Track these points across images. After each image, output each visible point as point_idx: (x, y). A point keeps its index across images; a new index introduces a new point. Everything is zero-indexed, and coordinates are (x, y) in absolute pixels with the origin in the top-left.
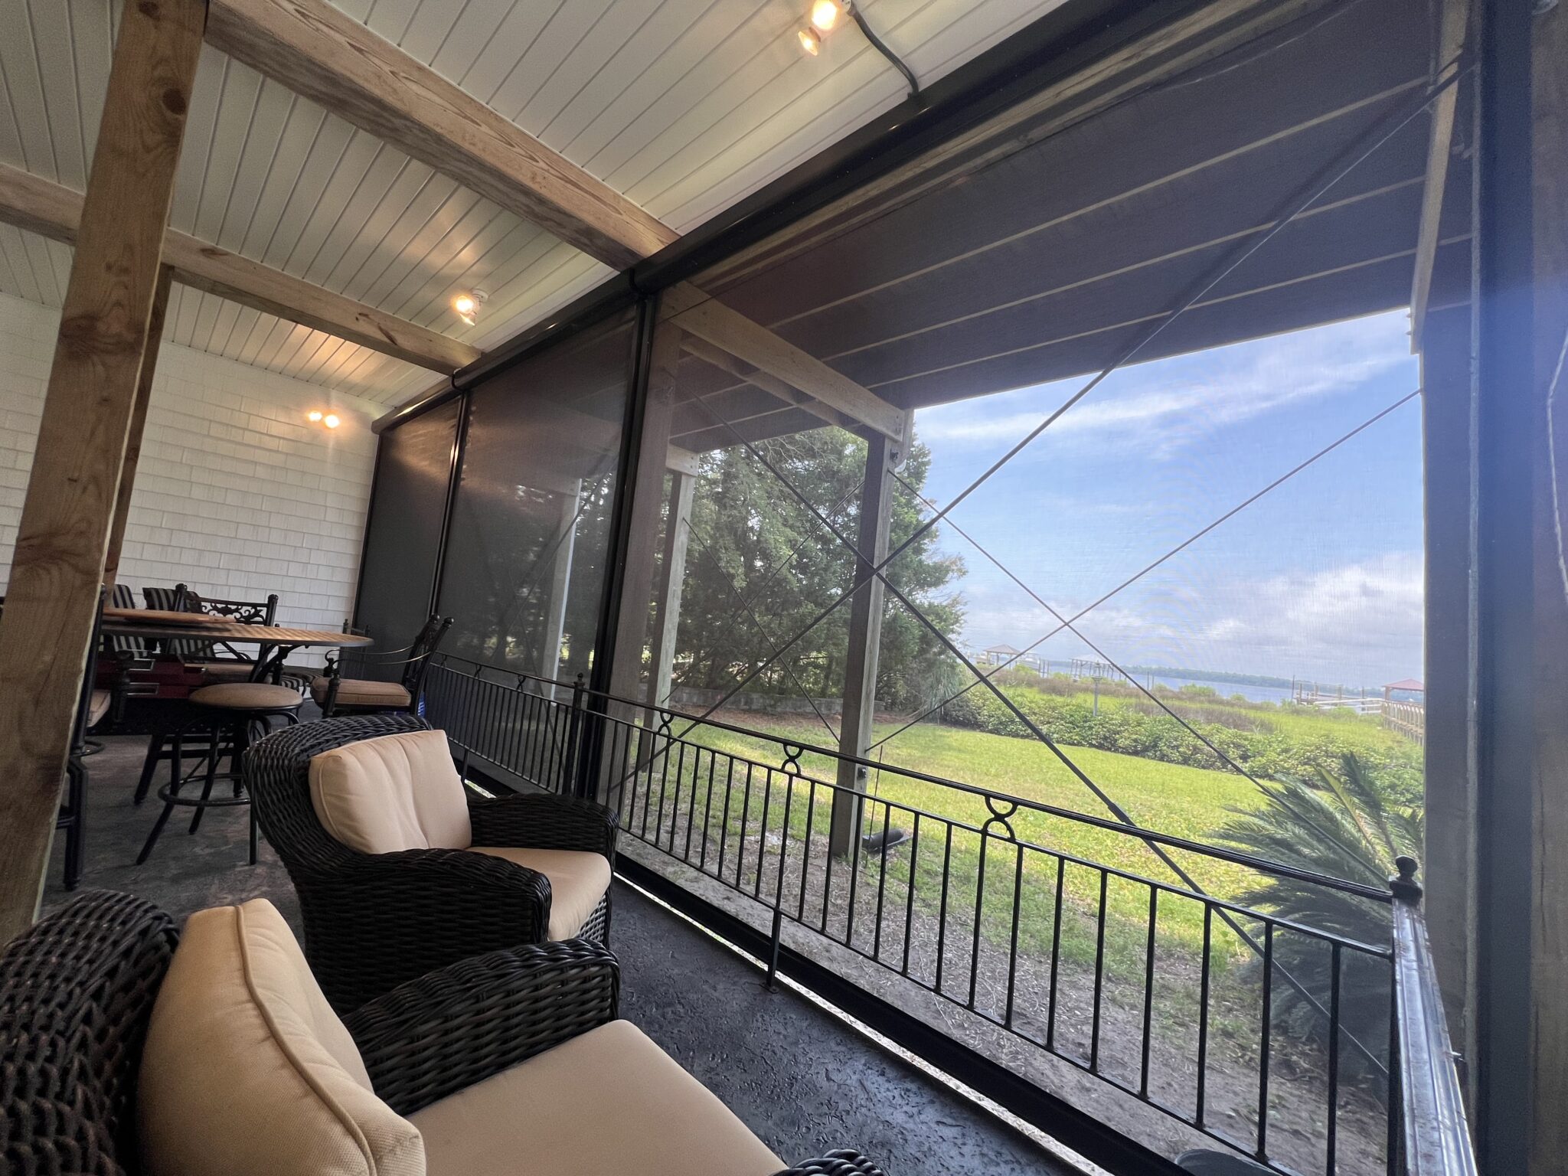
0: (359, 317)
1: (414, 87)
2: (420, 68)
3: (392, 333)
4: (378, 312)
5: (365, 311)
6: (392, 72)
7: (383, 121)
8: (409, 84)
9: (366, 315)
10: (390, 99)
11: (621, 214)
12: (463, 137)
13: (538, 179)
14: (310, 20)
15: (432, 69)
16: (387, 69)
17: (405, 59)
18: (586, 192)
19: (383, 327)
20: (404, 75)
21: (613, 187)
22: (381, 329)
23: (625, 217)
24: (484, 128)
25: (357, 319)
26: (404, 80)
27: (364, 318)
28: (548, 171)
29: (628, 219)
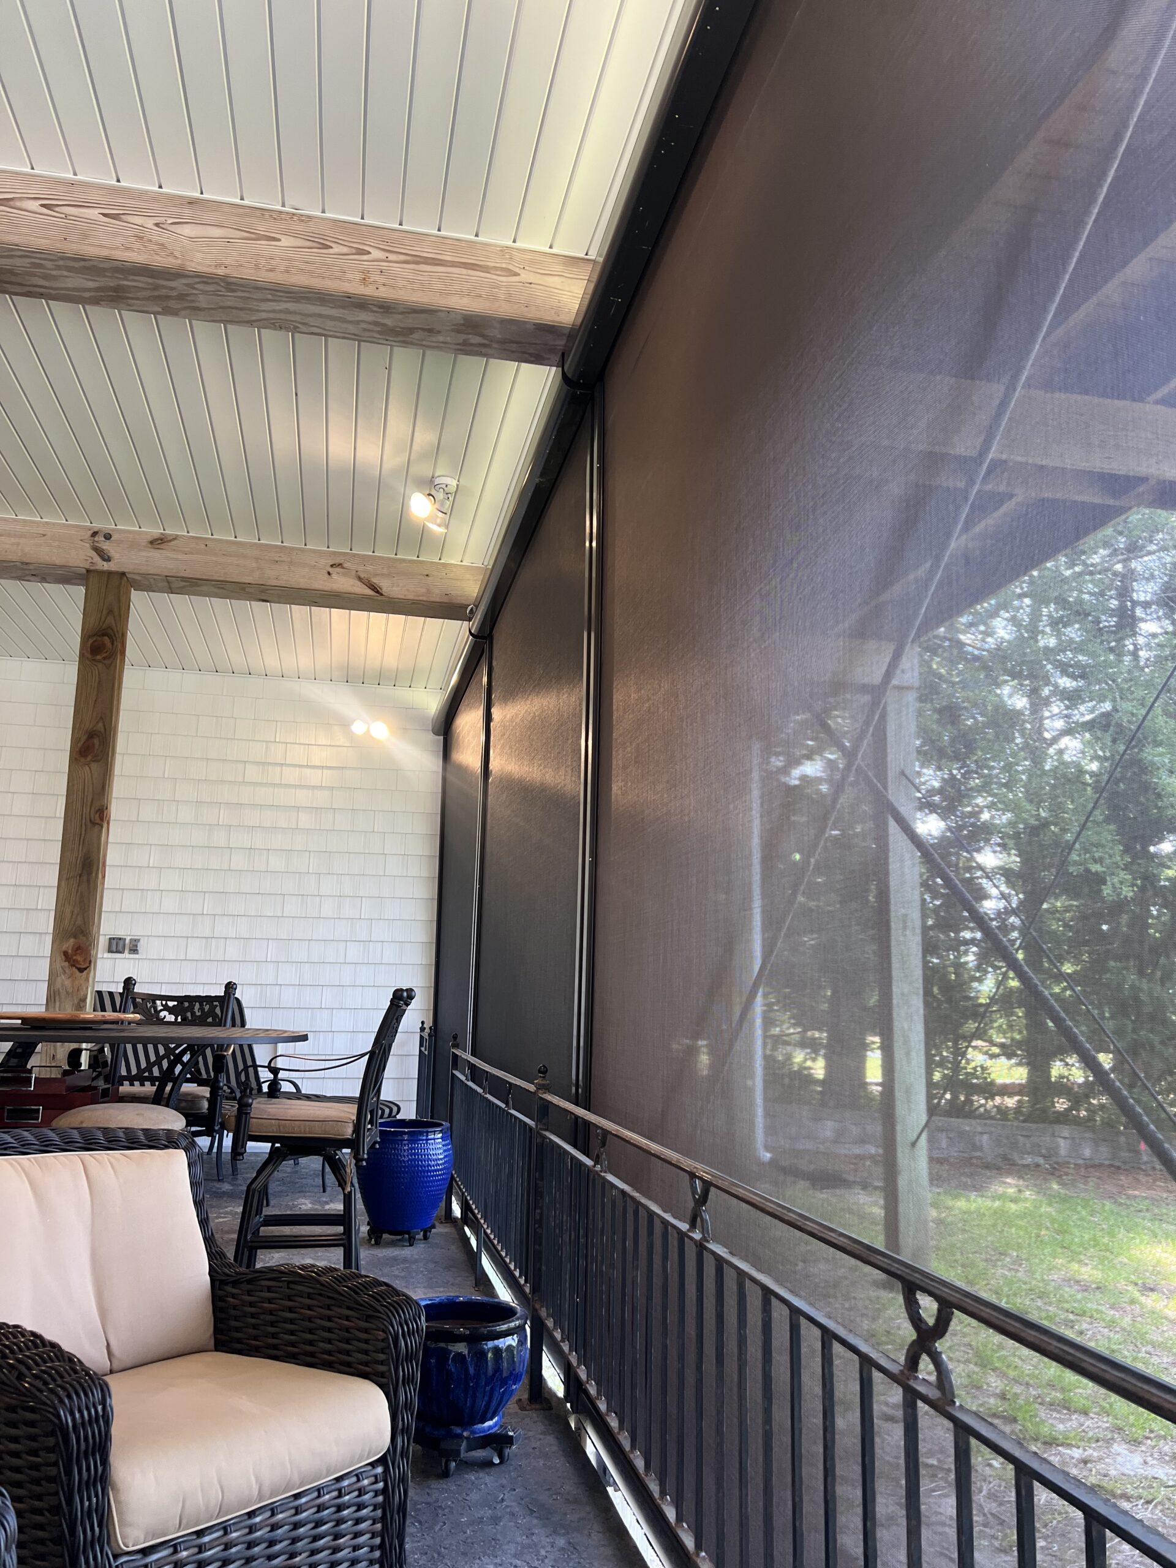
0: (331, 570)
1: (187, 230)
2: (192, 202)
3: (375, 580)
4: (355, 555)
5: (337, 561)
6: (157, 225)
7: (164, 292)
8: (178, 229)
9: (340, 565)
10: (160, 260)
11: (518, 275)
12: (257, 267)
13: (375, 277)
14: (57, 209)
15: (205, 196)
16: (150, 223)
17: (171, 198)
18: (453, 264)
19: (362, 576)
20: (170, 221)
21: (496, 237)
22: (360, 579)
23: (525, 276)
24: (286, 241)
25: (329, 573)
26: (173, 228)
27: (338, 570)
28: (387, 260)
29: (531, 278)
